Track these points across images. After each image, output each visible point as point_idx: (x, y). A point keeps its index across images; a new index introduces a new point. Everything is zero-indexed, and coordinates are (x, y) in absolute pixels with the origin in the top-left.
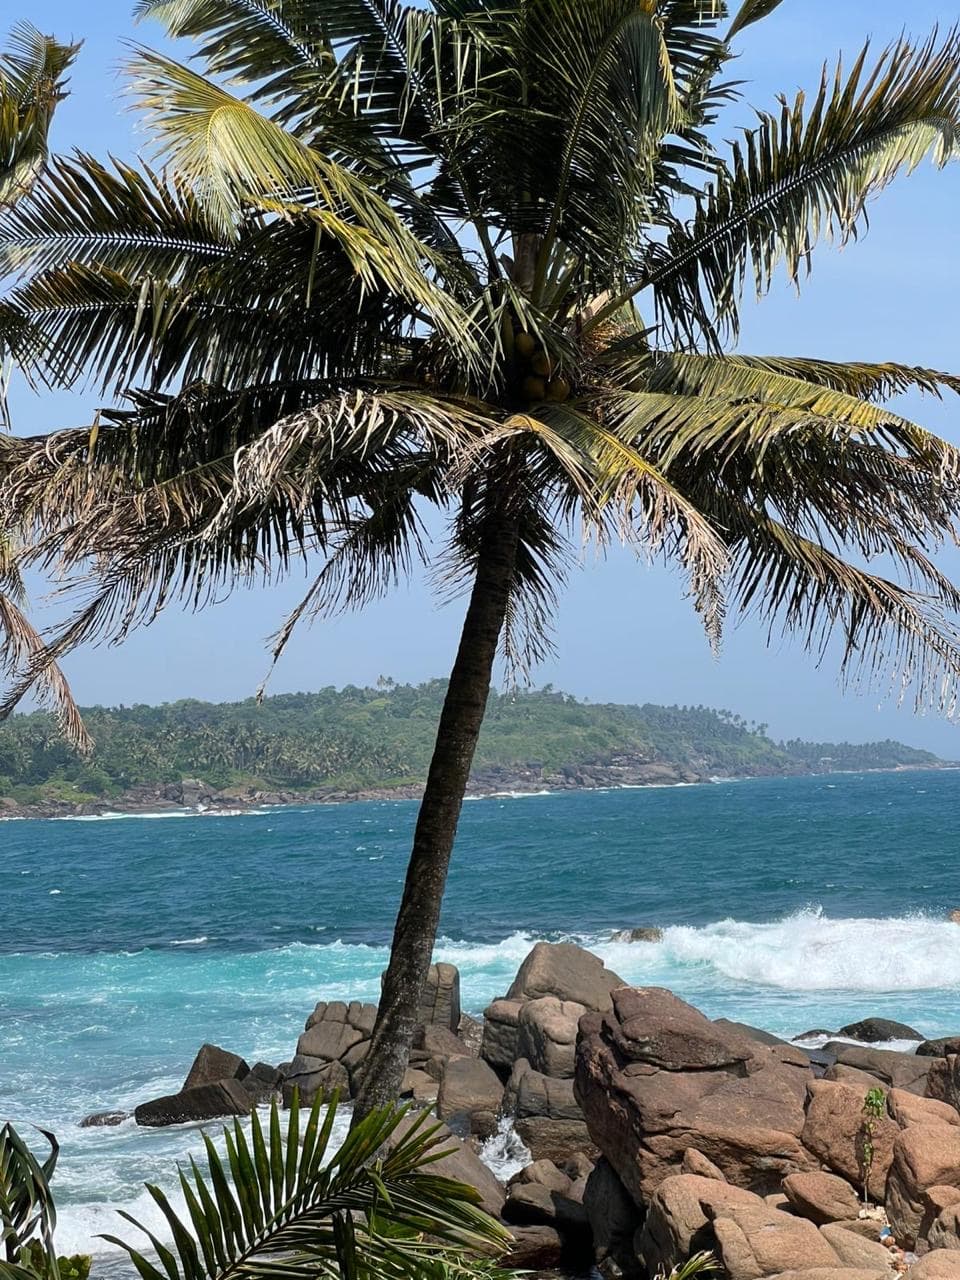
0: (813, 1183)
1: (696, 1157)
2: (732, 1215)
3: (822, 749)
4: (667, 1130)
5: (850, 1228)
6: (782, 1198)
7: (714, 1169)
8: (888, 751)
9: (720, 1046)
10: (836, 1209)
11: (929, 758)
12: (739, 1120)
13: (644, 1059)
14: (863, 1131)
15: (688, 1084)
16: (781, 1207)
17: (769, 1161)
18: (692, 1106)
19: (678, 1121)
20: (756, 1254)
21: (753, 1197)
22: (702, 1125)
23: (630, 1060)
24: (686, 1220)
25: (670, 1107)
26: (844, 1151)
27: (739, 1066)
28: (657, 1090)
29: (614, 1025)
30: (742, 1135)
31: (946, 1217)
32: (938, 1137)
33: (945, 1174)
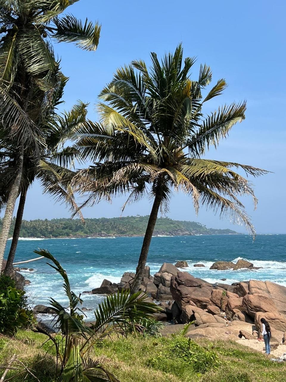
0: (212, 307)
1: (192, 302)
2: (198, 313)
3: (216, 230)
4: (186, 297)
5: (219, 316)
6: (207, 310)
7: (195, 304)
8: (228, 231)
9: (196, 282)
10: (217, 312)
11: (235, 232)
12: (200, 296)
13: (183, 284)
14: (222, 299)
15: (190, 289)
16: (206, 312)
17: (205, 303)
18: (191, 293)
19: (189, 296)
20: (202, 320)
21: (202, 310)
22: (193, 297)
23: (180, 285)
24: (189, 314)
25: (187, 293)
26: (218, 302)
27: (200, 286)
28: (185, 290)
29: (177, 278)
30: (200, 298)
31: (236, 315)
32: (235, 300)
33: (236, 307)
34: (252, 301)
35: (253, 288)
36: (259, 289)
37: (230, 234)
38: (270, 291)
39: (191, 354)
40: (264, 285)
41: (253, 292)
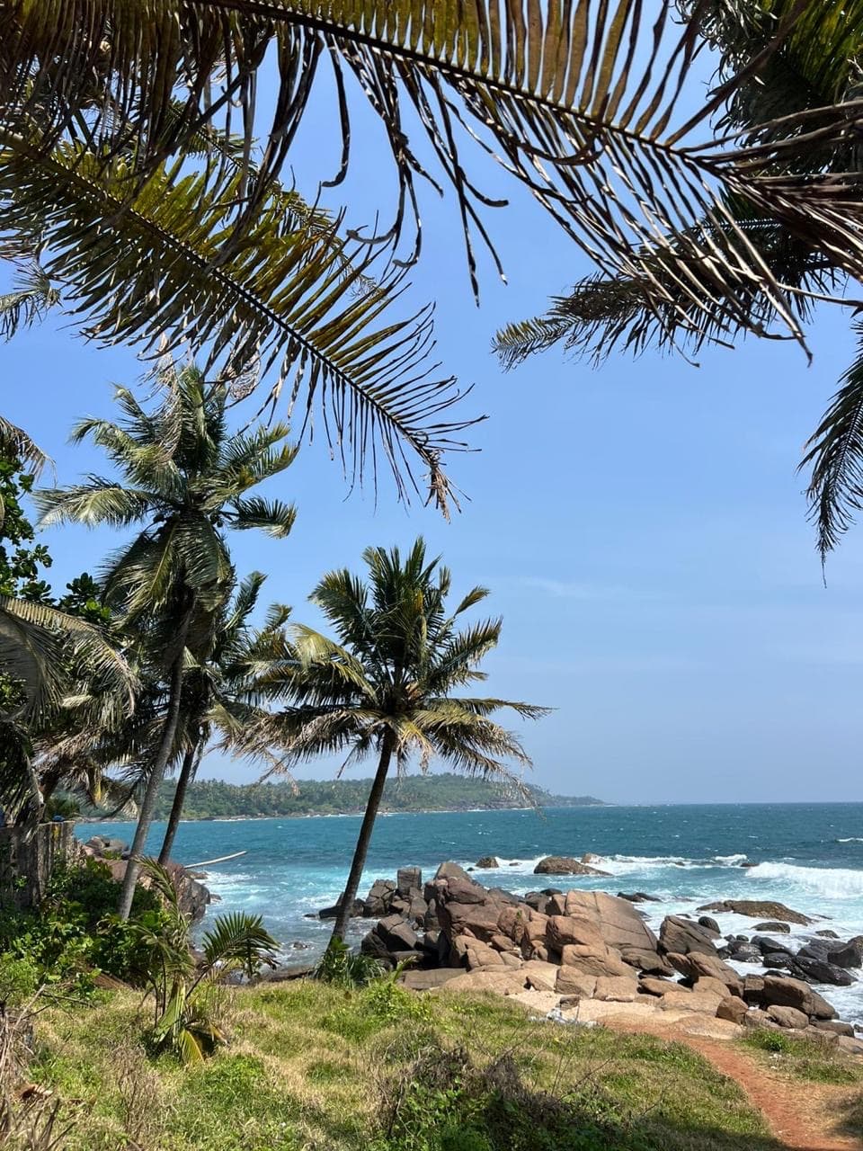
0: (500, 939)
1: (467, 930)
2: (473, 948)
3: (568, 798)
4: (459, 922)
5: (511, 954)
6: (490, 944)
7: (472, 934)
8: (588, 800)
9: (476, 896)
10: (507, 947)
11: (599, 802)
12: (481, 919)
13: (454, 900)
14: (516, 923)
15: (467, 908)
16: (490, 947)
17: (489, 932)
18: (467, 915)
19: (462, 919)
20: (478, 960)
21: (482, 943)
22: (470, 921)
23: (450, 900)
24: (461, 950)
25: (460, 914)
26: (509, 929)
27: (482, 903)
28: (456, 909)
29: (446, 889)
30: (480, 923)
31: (536, 951)
32: (537, 924)
33: (538, 937)
34: (559, 926)
35: (572, 903)
36: (582, 905)
37: (592, 805)
38: (601, 908)
39: (389, 1008)
40: (591, 898)
41: (572, 910)
